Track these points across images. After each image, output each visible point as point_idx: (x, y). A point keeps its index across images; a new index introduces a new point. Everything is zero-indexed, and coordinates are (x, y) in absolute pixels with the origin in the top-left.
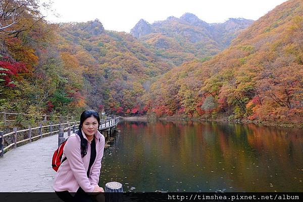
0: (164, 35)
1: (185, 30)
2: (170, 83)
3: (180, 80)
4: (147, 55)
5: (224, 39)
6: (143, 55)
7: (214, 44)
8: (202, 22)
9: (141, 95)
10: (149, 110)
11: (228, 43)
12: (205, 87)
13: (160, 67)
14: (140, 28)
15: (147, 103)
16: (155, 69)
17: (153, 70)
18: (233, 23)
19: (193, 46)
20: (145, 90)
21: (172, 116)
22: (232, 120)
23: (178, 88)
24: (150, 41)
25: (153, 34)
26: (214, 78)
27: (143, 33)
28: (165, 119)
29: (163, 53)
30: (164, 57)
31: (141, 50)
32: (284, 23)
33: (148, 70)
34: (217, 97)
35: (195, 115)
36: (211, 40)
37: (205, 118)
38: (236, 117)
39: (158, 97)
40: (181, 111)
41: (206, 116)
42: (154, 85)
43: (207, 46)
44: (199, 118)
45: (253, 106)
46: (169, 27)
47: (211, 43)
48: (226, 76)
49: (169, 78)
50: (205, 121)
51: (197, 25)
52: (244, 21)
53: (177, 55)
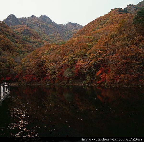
0: (28, 27)
1: (42, 26)
2: (37, 58)
3: (44, 56)
4: (17, 39)
5: (66, 34)
6: (13, 38)
7: (61, 36)
8: (53, 22)
9: (14, 67)
10: (20, 78)
11: (68, 37)
12: (65, 61)
13: (26, 48)
14: (10, 20)
15: (19, 72)
16: (23, 49)
17: (22, 50)
18: (71, 25)
19: (47, 36)
20: (17, 63)
21: (38, 83)
22: (85, 84)
23: (44, 62)
24: (18, 30)
25: (20, 25)
26: (71, 55)
27: (13, 24)
28: (33, 84)
29: (28, 39)
30: (29, 42)
31: (12, 35)
32: (103, 27)
33: (18, 49)
34: (73, 68)
35: (57, 81)
36: (58, 34)
37: (64, 83)
38: (87, 82)
39: (28, 68)
40: (45, 78)
41: (65, 82)
42: (24, 59)
43: (56, 37)
44: (60, 83)
45: (101, 74)
46: (31, 22)
47: (59, 36)
48: (80, 54)
49: (36, 55)
50: (64, 85)
51: (50, 24)
52: (77, 25)
53: (37, 41)
